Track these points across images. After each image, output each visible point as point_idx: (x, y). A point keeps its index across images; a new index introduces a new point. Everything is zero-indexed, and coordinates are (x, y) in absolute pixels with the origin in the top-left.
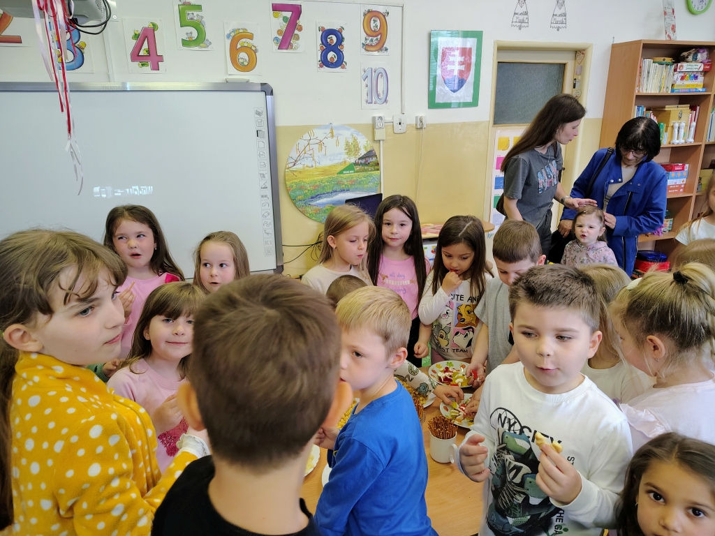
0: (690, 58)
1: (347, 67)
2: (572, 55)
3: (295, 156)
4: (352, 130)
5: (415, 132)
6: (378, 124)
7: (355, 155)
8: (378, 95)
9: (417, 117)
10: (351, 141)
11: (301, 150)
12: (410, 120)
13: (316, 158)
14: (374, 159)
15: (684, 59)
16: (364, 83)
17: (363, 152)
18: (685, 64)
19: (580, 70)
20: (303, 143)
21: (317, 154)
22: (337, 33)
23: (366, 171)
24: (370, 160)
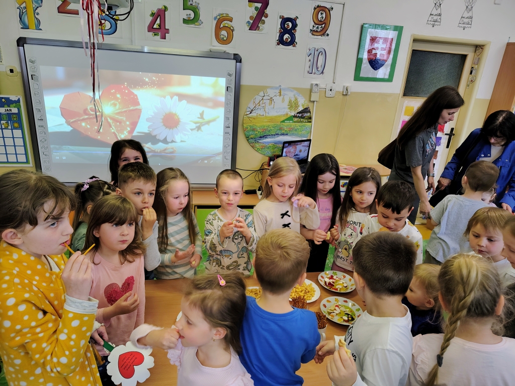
1: (297, 46)
2: (473, 49)
3: (252, 107)
4: (295, 92)
5: (342, 97)
6: (315, 88)
7: (295, 110)
8: (317, 68)
9: (344, 86)
10: (293, 100)
11: (257, 102)
12: (338, 88)
13: (266, 109)
14: (308, 114)
16: (308, 59)
17: (301, 109)
19: (477, 61)
20: (258, 98)
21: (268, 107)
22: (293, 21)
23: (301, 122)
24: (306, 115)
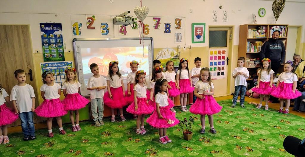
0: (261, 29)
1: (171, 33)
2: (229, 28)
3: (158, 56)
4: (172, 49)
5: (189, 49)
6: (179, 47)
7: (173, 56)
8: (179, 40)
9: (189, 46)
10: (172, 52)
12: (187, 46)
13: (163, 57)
14: (178, 57)
15: (259, 29)
16: (175, 37)
17: (175, 55)
18: (260, 30)
19: (231, 32)
20: (160, 53)
21: (163, 55)
22: (169, 24)
23: (176, 60)
24: (177, 57)
